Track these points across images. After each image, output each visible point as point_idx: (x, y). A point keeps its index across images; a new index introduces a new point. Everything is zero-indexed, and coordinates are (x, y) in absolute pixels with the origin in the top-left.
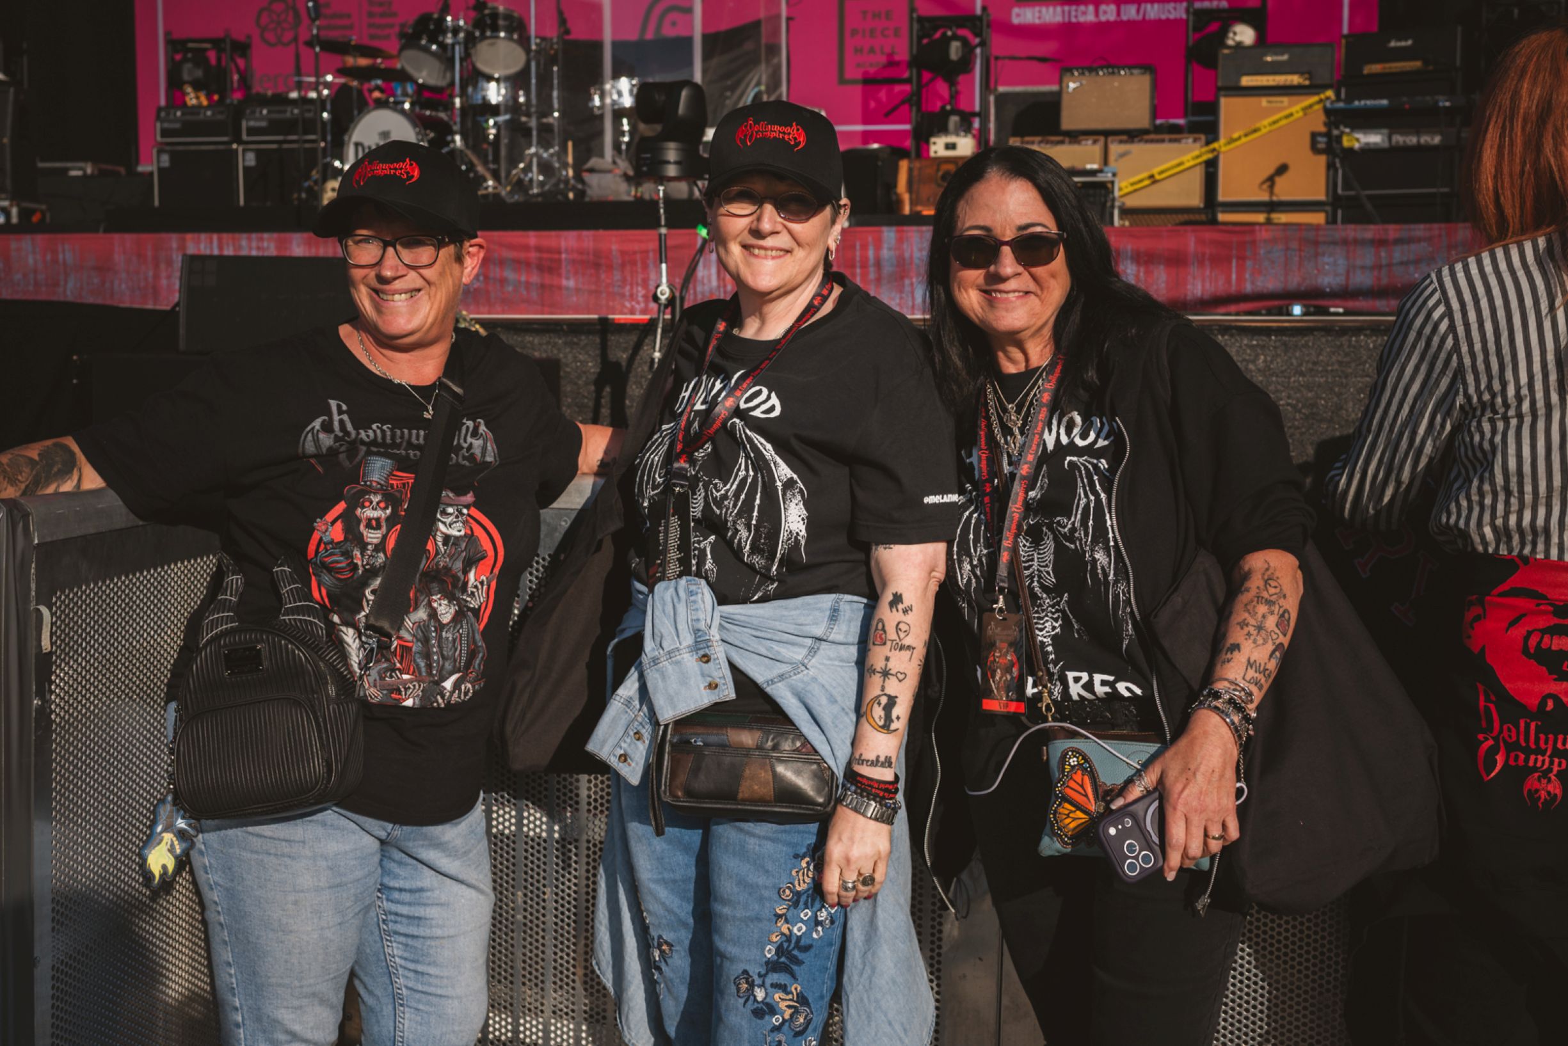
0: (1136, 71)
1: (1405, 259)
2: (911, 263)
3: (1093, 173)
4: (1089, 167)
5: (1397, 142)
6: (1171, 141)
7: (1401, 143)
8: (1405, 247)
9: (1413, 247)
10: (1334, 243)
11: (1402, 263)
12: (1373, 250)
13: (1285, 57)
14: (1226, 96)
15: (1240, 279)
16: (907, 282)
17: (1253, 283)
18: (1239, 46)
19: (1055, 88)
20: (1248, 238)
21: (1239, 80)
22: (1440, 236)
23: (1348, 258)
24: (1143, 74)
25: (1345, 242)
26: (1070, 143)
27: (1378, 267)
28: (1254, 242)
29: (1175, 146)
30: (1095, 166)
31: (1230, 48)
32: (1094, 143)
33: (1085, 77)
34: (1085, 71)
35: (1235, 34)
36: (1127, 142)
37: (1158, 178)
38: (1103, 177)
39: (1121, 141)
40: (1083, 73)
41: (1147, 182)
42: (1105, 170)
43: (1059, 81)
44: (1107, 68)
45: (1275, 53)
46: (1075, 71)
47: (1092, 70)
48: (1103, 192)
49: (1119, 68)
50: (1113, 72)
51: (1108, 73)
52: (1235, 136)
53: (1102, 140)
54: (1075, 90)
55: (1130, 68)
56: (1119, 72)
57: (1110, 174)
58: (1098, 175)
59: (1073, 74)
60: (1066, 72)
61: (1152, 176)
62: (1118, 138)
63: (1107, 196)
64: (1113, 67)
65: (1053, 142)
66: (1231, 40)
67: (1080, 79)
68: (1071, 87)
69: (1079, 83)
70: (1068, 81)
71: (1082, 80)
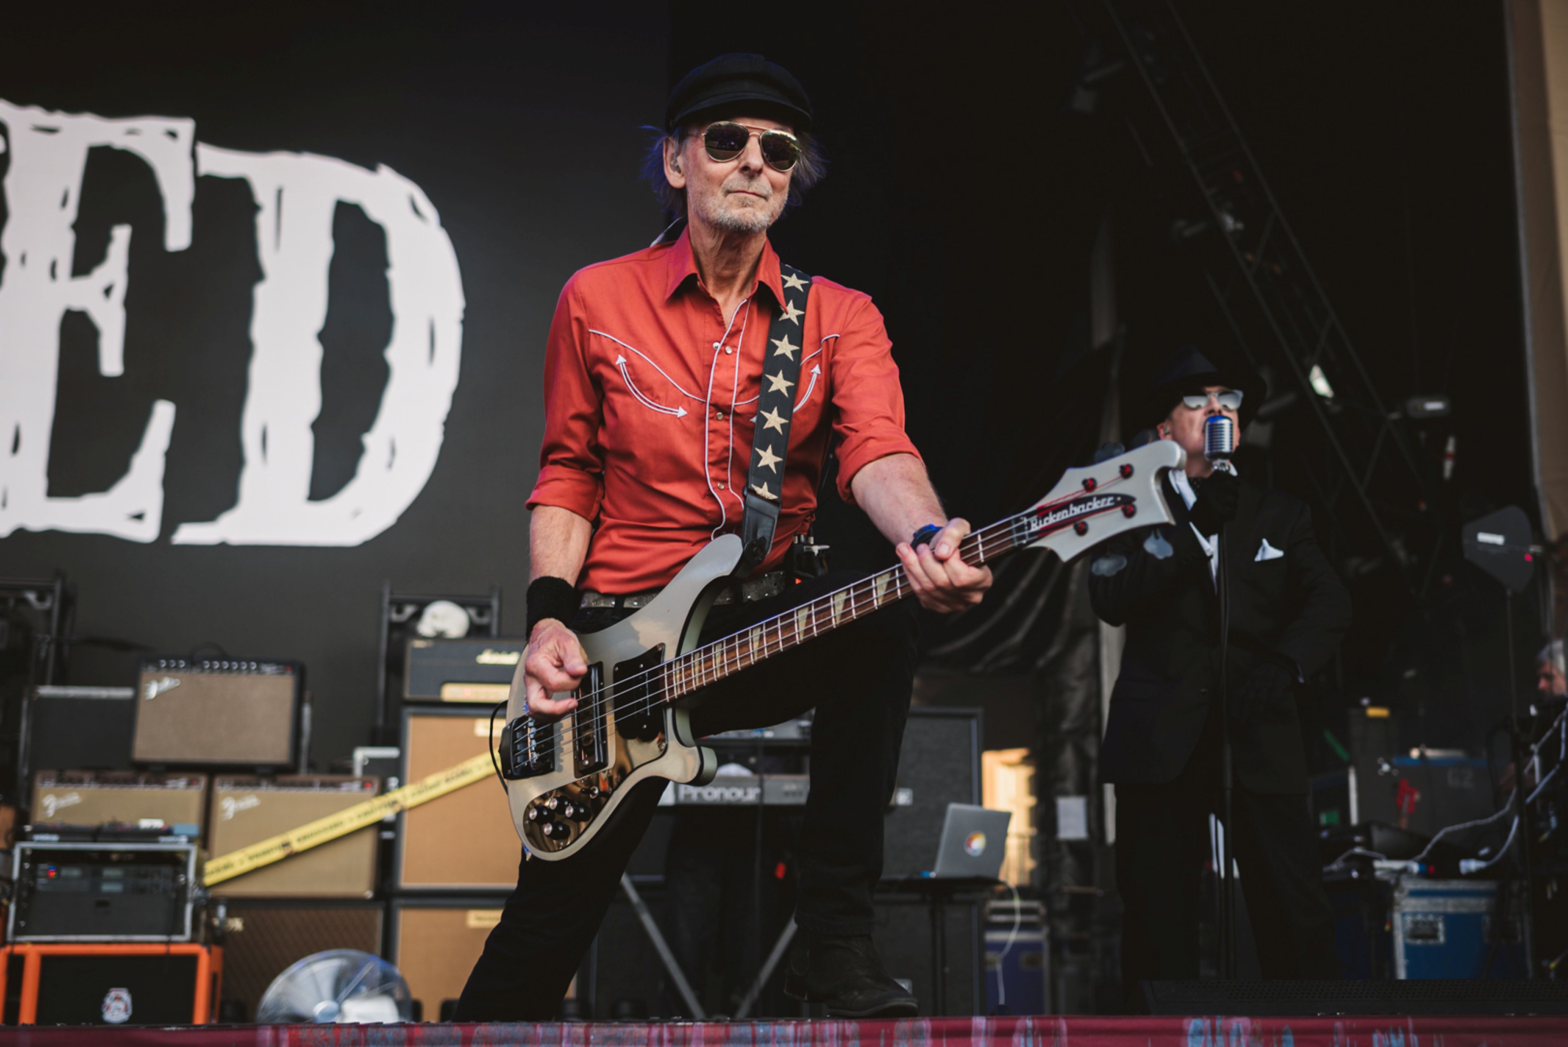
0: (268, 669)
3: (152, 835)
4: (145, 824)
5: (688, 796)
6: (323, 785)
7: (694, 798)
14: (416, 715)
18: (440, 637)
19: (125, 693)
21: (439, 691)
24: (282, 673)
26: (148, 782)
29: (330, 793)
30: (158, 824)
31: (424, 638)
32: (190, 784)
33: (181, 674)
34: (182, 664)
35: (435, 617)
36: (249, 784)
37: (297, 846)
38: (171, 843)
39: (238, 784)
40: (177, 667)
41: (278, 855)
42: (177, 830)
43: (134, 681)
44: (220, 659)
45: (498, 650)
46: (163, 664)
47: (193, 662)
48: (167, 870)
49: (239, 661)
50: (230, 669)
51: (221, 669)
52: (431, 780)
53: (203, 781)
54: (160, 695)
55: (259, 662)
56: (239, 669)
57: (184, 839)
58: (163, 839)
59: (159, 668)
60: (147, 666)
61: (286, 845)
62: (233, 778)
63: (175, 879)
64: (230, 660)
65: (116, 782)
66: (427, 626)
67: (170, 677)
68: (153, 690)
69: (167, 683)
70: (149, 682)
71: (175, 678)
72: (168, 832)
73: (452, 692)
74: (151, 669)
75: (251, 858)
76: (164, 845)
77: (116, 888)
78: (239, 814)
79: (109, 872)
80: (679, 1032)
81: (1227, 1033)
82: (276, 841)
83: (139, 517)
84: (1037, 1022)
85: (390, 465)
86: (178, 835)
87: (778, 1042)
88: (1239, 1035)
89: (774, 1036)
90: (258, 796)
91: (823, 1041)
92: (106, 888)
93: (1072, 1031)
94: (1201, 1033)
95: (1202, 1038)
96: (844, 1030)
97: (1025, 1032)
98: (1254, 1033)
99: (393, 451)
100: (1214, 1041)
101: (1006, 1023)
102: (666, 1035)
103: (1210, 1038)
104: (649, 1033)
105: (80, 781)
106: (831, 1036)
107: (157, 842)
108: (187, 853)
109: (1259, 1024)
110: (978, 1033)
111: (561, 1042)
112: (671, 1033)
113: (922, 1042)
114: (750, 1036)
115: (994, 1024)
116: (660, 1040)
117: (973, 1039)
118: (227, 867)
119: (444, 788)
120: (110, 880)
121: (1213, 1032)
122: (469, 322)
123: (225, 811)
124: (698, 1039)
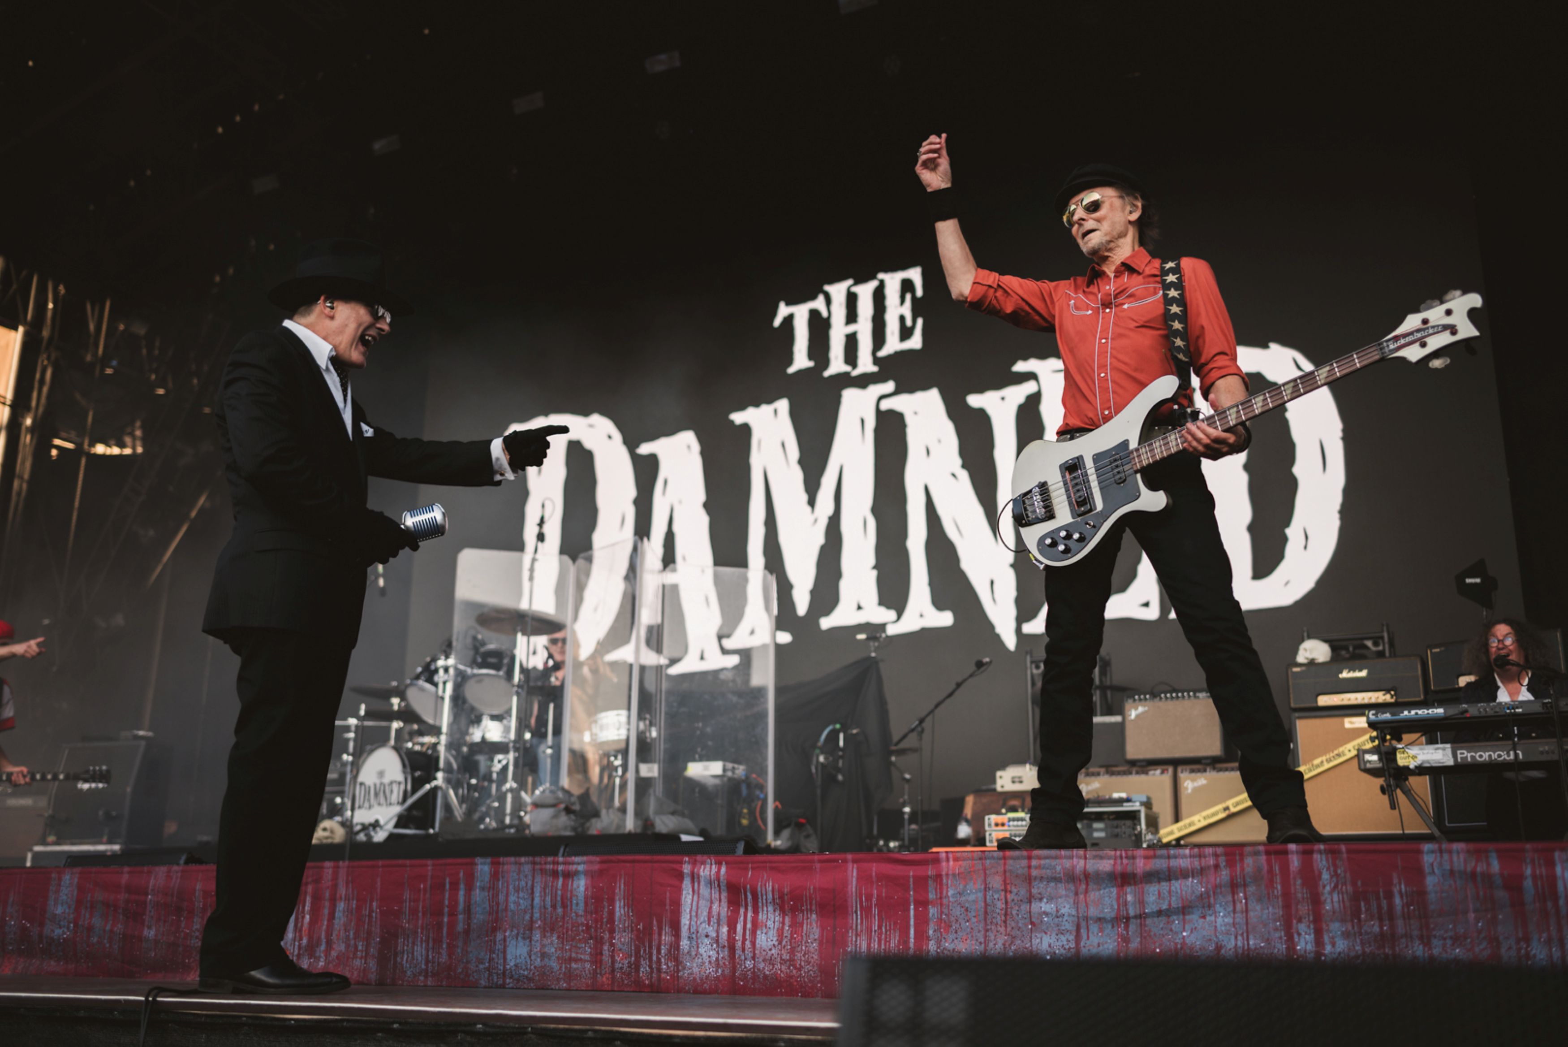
0: (1201, 695)
1: (1165, 907)
2: (506, 909)
3: (1120, 801)
4: (1116, 795)
5: (1464, 759)
7: (1469, 759)
8: (1165, 885)
9: (1176, 885)
10: (1056, 879)
11: (1160, 913)
12: (1114, 890)
13: (1363, 674)
14: (1300, 718)
15: (921, 935)
16: (499, 936)
17: (939, 942)
18: (1312, 663)
20: (931, 871)
21: (1315, 700)
22: (1217, 867)
23: (1076, 904)
25: (1071, 877)
26: (1137, 773)
27: (1121, 919)
28: (938, 877)
30: (1124, 795)
31: (1301, 665)
32: (1162, 772)
33: (1148, 703)
34: (1148, 696)
35: (1305, 650)
36: (1199, 771)
37: (1233, 810)
38: (1130, 806)
39: (1192, 771)
40: (1146, 699)
41: (1222, 815)
42: (1134, 799)
43: (1120, 711)
44: (1171, 692)
45: (1352, 669)
46: (1137, 697)
47: (1155, 695)
48: (1129, 823)
49: (1183, 692)
50: (1177, 697)
51: (1172, 698)
52: (1317, 761)
53: (1171, 770)
54: (1137, 716)
55: (1195, 692)
56: (1183, 697)
57: (1138, 804)
58: (1125, 804)
59: (1135, 700)
60: (1127, 700)
61: (1227, 809)
62: (1189, 767)
63: (1134, 829)
64: (1177, 691)
65: (1119, 773)
66: (1302, 657)
67: (1142, 706)
68: (1133, 714)
69: (1141, 709)
70: (1130, 710)
71: (1145, 706)
72: (1128, 800)
73: (1324, 700)
74: (1130, 701)
75: (1205, 818)
76: (1127, 807)
77: (1102, 834)
78: (1195, 790)
79: (1097, 825)
80: (1130, 853)
81: (1450, 852)
82: (1220, 807)
83: (1146, 605)
84: (1327, 847)
85: (1305, 547)
86: (1135, 802)
87: (1182, 858)
88: (1458, 853)
89: (1179, 855)
90: (1206, 779)
91: (1205, 857)
92: (1096, 835)
93: (1349, 851)
94: (1433, 852)
95: (1434, 855)
96: (1216, 852)
97: (1320, 852)
98: (1468, 851)
99: (1307, 537)
100: (1441, 857)
101: (1308, 847)
102: (1124, 855)
103: (1438, 855)
104: (1115, 854)
105: (1098, 774)
106: (1209, 854)
107: (1122, 806)
108: (1139, 811)
109: (1472, 846)
110: (1292, 852)
111: (1073, 858)
112: (1126, 854)
113: (1260, 858)
114: (1166, 855)
115: (1301, 847)
116: (1121, 857)
117: (1290, 856)
118: (1190, 825)
119: (1327, 766)
120: (1098, 830)
121: (1441, 851)
122: (1348, 437)
123: (1187, 788)
124: (1140, 856)
